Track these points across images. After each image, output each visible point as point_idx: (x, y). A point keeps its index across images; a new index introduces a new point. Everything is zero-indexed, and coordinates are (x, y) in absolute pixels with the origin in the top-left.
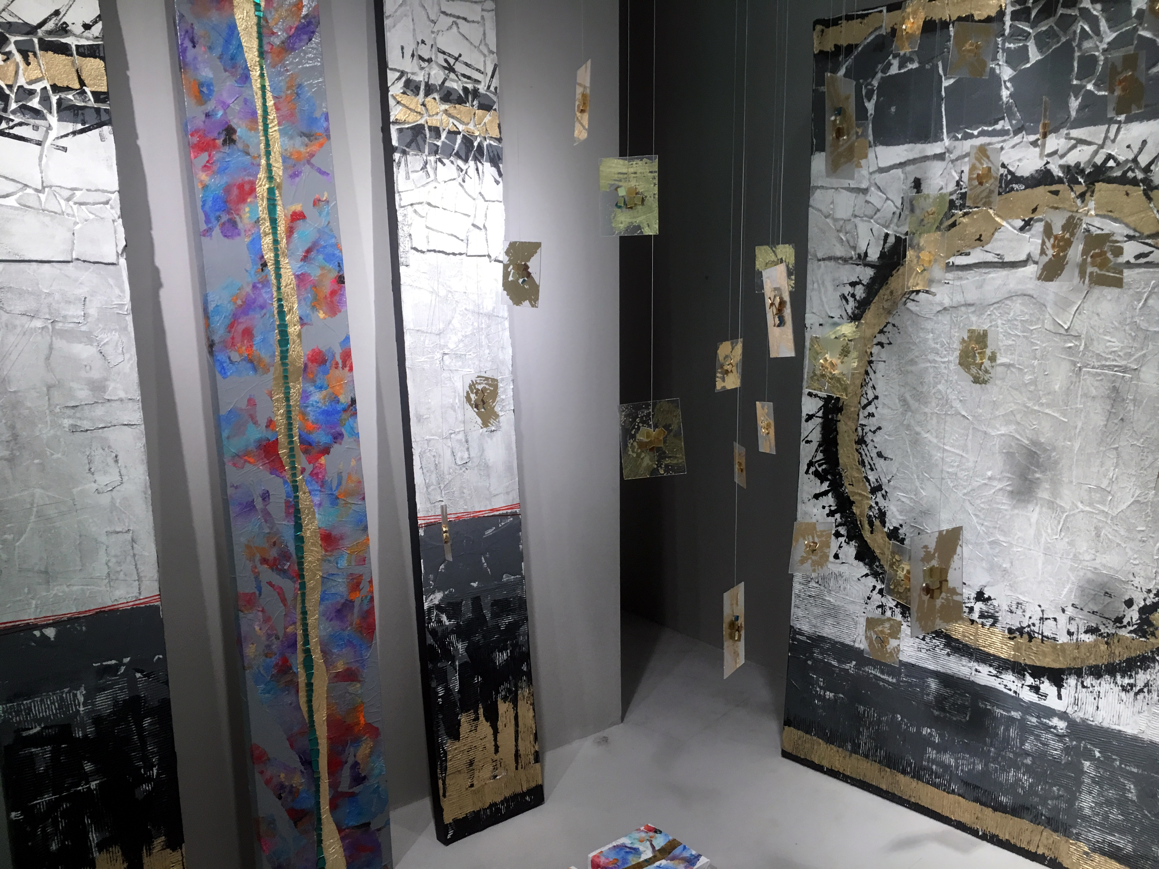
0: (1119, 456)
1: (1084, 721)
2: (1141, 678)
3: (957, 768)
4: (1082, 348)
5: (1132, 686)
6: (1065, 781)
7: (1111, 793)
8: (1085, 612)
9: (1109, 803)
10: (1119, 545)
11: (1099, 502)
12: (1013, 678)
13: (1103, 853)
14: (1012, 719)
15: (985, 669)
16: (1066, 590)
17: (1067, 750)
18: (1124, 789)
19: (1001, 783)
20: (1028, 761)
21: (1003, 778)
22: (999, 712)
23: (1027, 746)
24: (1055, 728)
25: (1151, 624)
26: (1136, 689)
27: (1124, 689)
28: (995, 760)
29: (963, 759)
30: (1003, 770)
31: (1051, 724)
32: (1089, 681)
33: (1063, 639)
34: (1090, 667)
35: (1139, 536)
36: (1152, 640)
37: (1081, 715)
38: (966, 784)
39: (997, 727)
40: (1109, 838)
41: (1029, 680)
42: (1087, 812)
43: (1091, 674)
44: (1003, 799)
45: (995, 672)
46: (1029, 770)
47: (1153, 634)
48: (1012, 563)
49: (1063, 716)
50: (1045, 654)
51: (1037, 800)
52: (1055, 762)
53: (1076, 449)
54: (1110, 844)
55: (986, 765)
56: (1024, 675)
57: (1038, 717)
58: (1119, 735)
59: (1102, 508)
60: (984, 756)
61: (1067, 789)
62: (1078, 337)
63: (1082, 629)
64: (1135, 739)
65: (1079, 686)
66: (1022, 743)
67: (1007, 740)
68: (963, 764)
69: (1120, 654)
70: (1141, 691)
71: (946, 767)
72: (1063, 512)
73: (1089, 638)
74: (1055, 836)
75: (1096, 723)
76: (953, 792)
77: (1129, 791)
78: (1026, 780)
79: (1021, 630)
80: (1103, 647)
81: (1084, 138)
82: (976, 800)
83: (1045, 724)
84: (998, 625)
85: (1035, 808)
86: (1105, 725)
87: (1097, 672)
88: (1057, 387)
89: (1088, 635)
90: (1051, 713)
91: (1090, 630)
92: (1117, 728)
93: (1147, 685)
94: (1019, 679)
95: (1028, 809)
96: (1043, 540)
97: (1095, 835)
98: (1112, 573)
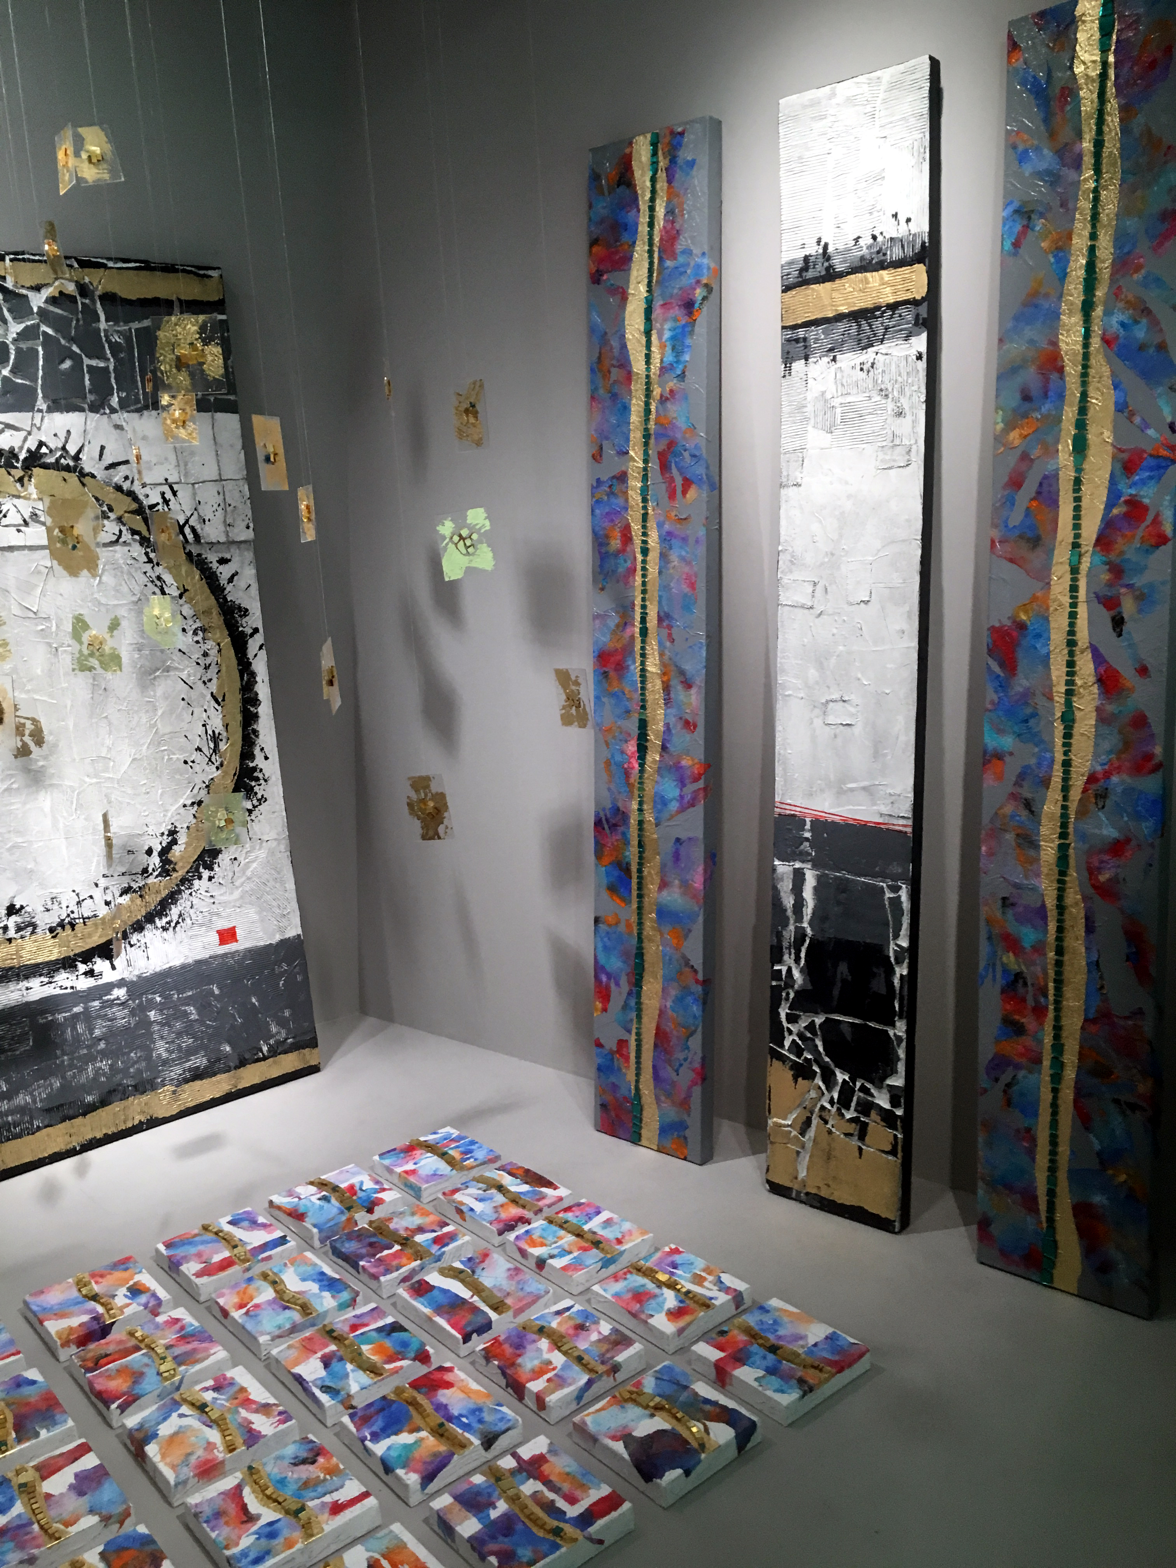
0: (110, 724)
1: (139, 977)
2: (174, 912)
3: (34, 1101)
4: (54, 629)
5: (169, 923)
6: (138, 1042)
7: (178, 1025)
8: (116, 877)
9: (179, 1034)
10: (129, 803)
11: (104, 771)
12: (67, 975)
13: (187, 1081)
14: (76, 1016)
15: (35, 983)
16: (94, 864)
17: (133, 1013)
18: (186, 1014)
19: (83, 1085)
20: (102, 1045)
21: (83, 1079)
22: (60, 1017)
23: (97, 1032)
24: (118, 998)
25: (169, 862)
26: (173, 924)
27: (165, 929)
28: (71, 1066)
29: (39, 1087)
30: (81, 1070)
31: (112, 997)
32: (134, 938)
33: (103, 911)
34: (132, 926)
35: (144, 790)
36: (175, 875)
37: (137, 973)
38: (48, 1111)
39: (63, 1032)
40: (188, 1065)
41: (82, 968)
42: (165, 1055)
43: (135, 930)
44: (89, 1099)
45: (46, 980)
46: (104, 1054)
47: (174, 870)
48: (35, 861)
49: (121, 983)
50: (90, 935)
51: (119, 1076)
52: (126, 1029)
53: (71, 727)
54: (190, 1070)
55: (64, 1077)
56: (76, 966)
57: (100, 998)
58: (169, 973)
59: (107, 775)
60: (59, 1071)
61: (141, 1047)
62: (47, 619)
63: (117, 894)
64: (184, 967)
65: (128, 946)
66: (91, 1034)
67: (77, 1038)
68: (40, 1094)
69: (153, 900)
70: (178, 923)
71: (22, 1110)
72: (73, 792)
73: (126, 899)
74: (144, 1098)
75: (151, 972)
76: (39, 1129)
77: (191, 1014)
78: (104, 1065)
79: (61, 925)
80: (139, 901)
81: (11, 423)
82: (63, 1120)
83: (108, 1001)
84: (38, 930)
85: (120, 1085)
86: (158, 969)
87: (138, 927)
88: (39, 671)
89: (124, 897)
90: (110, 987)
91: (125, 891)
92: (167, 966)
93: (180, 915)
94: (72, 972)
95: (114, 1090)
96: (61, 825)
97: (176, 1071)
98: (129, 831)
